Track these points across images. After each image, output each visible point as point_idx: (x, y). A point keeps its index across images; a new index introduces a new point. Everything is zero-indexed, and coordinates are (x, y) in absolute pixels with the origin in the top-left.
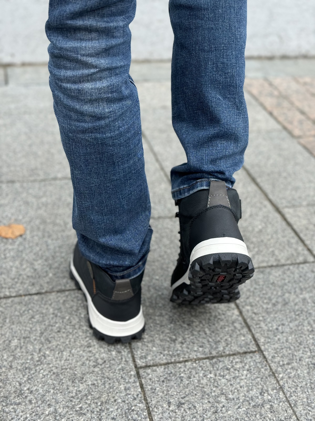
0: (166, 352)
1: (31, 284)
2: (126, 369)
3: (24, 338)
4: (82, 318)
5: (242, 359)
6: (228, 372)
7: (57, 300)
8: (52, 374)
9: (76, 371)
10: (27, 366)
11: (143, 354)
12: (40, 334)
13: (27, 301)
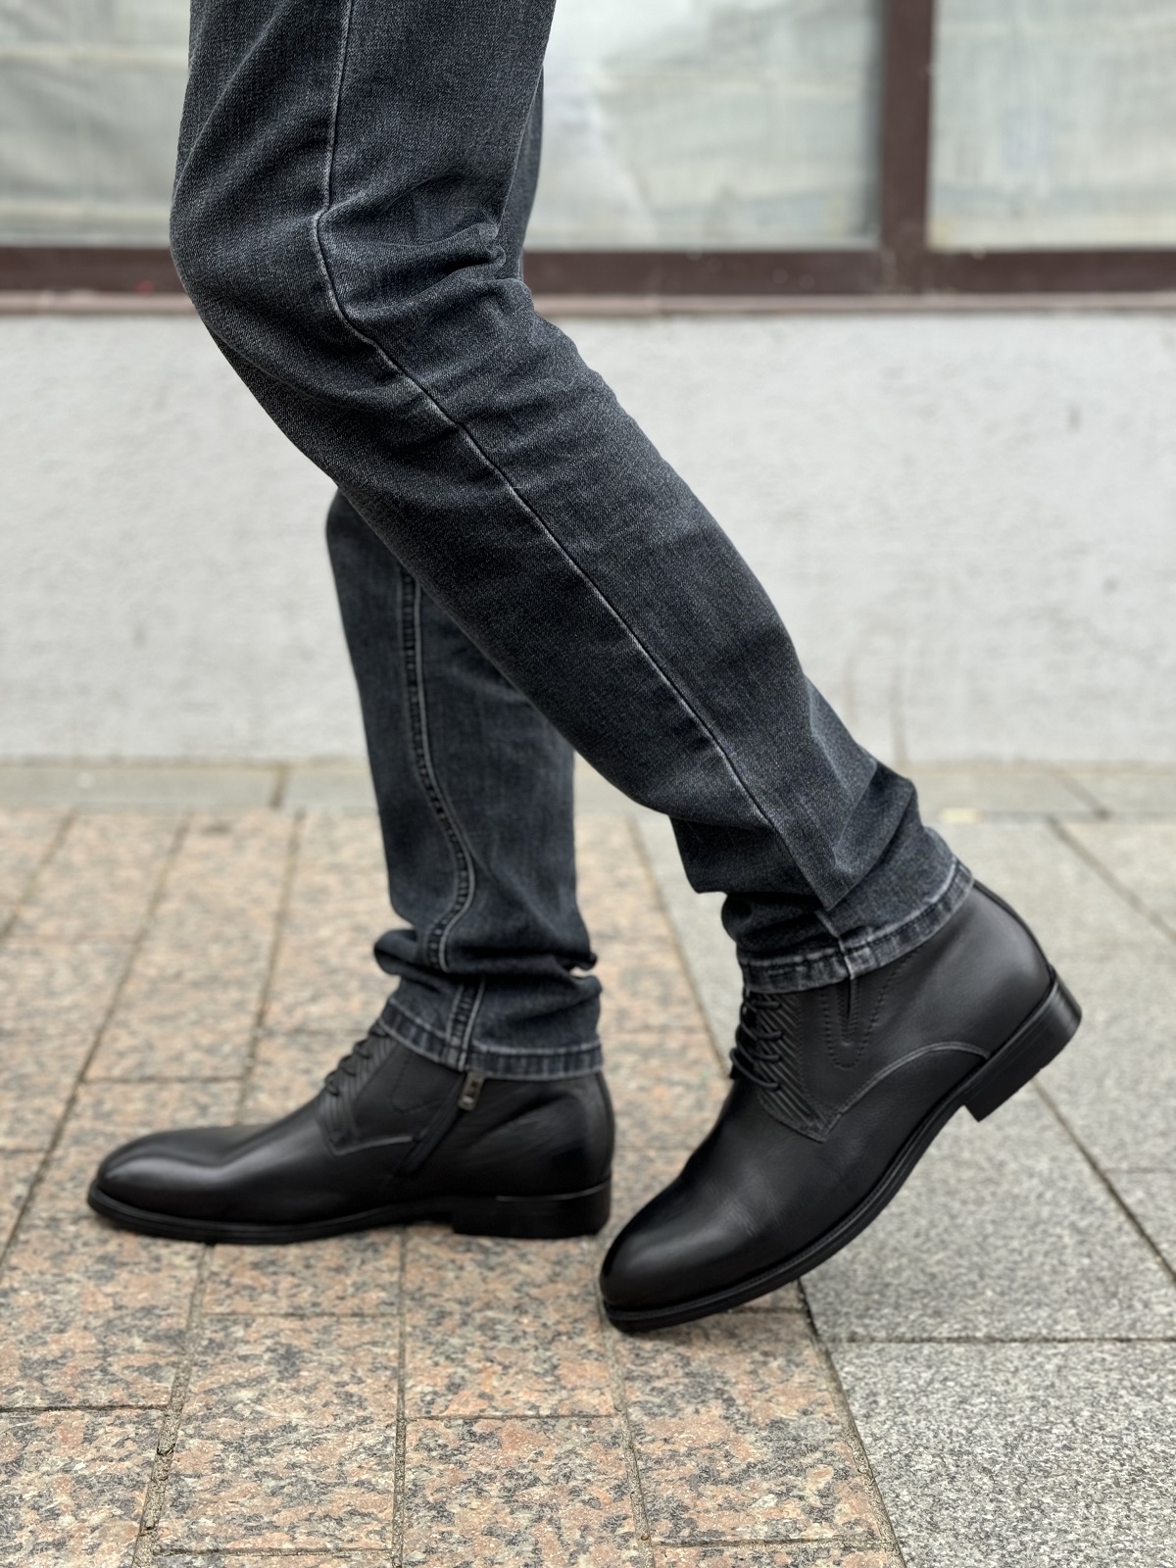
1: (929, 1311)
3: (952, 1452)
4: (1139, 1419)
7: (1033, 1363)
8: (1081, 1559)
10: (988, 1527)
12: (1006, 1445)
13: (929, 1356)
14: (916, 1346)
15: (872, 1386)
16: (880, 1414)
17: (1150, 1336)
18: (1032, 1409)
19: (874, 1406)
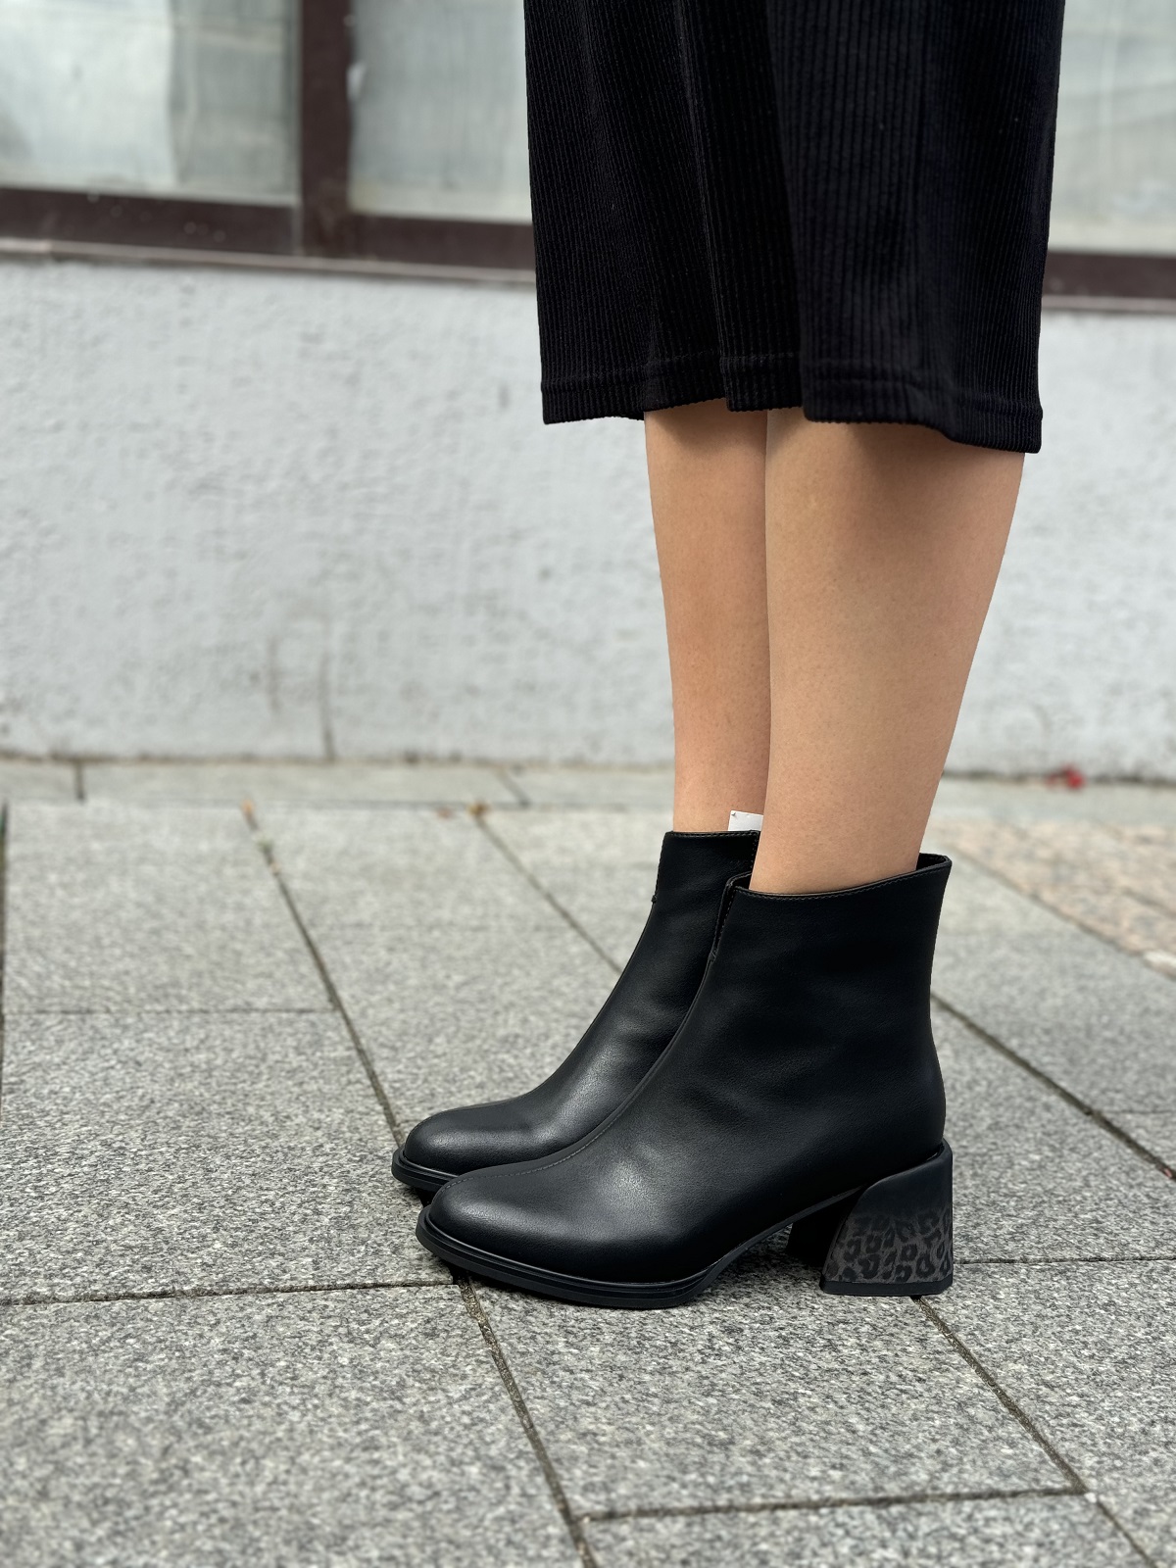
0: (693, 1476)
2: (527, 1518)
3: (101, 1414)
4: (343, 1366)
5: (1012, 1510)
6: (957, 1545)
7: (240, 1315)
8: (213, 1519)
9: (314, 1515)
10: (109, 1494)
11: (596, 1479)
12: (169, 1404)
13: (118, 1313)
14: (107, 1303)
15: (32, 1350)
16: (29, 1377)
17: (388, 1281)
18: (218, 1363)
19: (26, 1369)
